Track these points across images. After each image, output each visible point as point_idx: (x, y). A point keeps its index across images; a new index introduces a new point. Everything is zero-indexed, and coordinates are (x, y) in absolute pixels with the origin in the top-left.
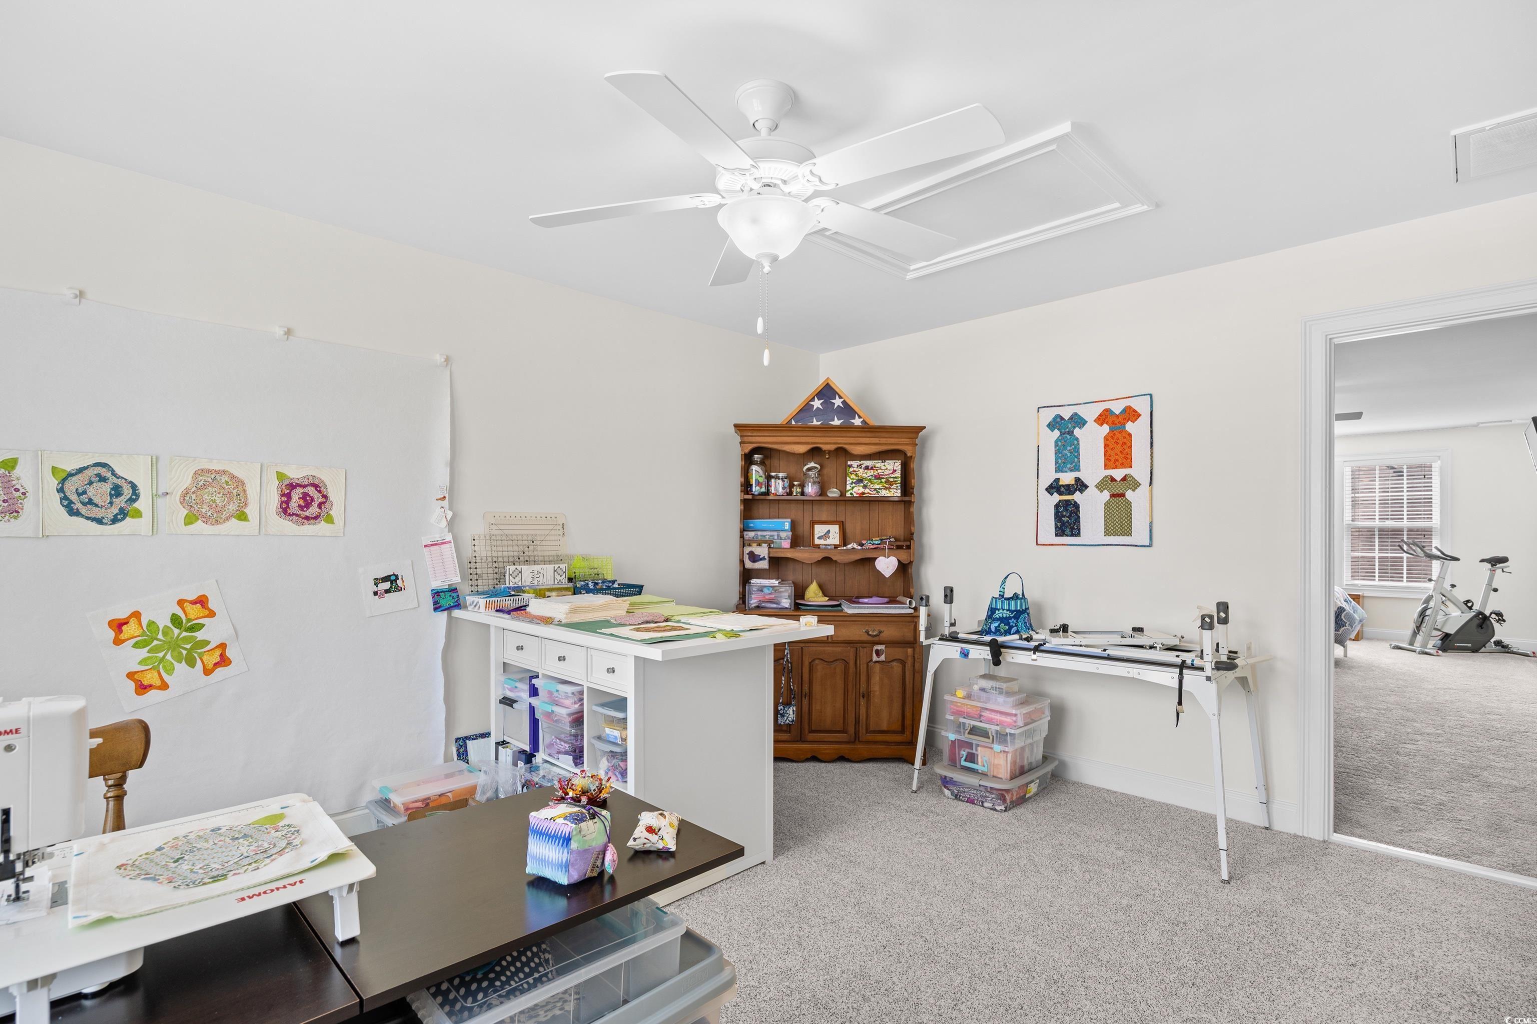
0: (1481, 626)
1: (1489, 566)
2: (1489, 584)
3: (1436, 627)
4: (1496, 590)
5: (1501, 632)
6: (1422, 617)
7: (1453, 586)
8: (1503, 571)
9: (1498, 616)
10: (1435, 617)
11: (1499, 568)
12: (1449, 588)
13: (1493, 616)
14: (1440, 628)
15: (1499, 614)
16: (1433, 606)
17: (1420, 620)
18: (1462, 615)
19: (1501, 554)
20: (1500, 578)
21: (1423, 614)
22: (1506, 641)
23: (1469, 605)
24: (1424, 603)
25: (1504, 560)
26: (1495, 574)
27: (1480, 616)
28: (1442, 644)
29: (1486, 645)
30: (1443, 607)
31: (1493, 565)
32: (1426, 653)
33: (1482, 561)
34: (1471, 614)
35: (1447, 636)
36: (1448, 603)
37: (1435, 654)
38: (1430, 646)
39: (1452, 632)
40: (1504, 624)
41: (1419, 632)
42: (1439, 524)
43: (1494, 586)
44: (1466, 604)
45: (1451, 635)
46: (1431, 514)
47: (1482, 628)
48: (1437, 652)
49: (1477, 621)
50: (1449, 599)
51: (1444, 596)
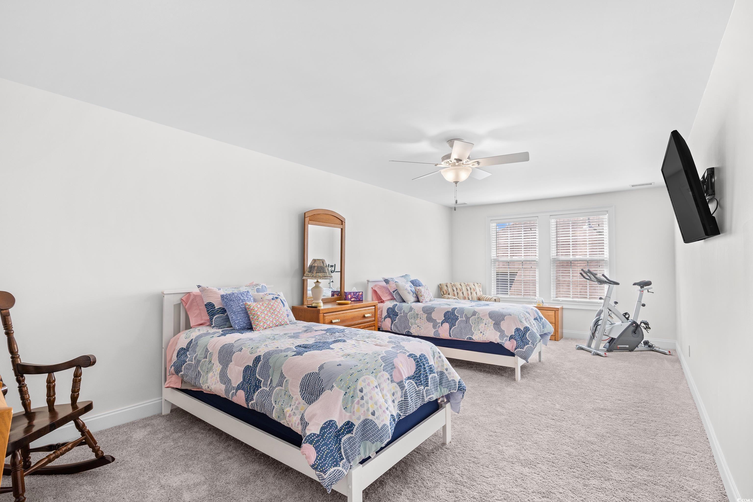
0: (634, 332)
1: (639, 287)
2: (640, 301)
3: (605, 334)
4: (644, 305)
5: (647, 336)
6: (596, 326)
7: (616, 303)
8: (648, 292)
9: (646, 325)
10: (604, 327)
11: (646, 289)
12: (613, 304)
13: (643, 325)
14: (607, 335)
15: (646, 324)
16: (603, 318)
17: (595, 328)
18: (622, 324)
19: (647, 280)
20: (646, 297)
21: (596, 324)
22: (651, 342)
23: (627, 316)
24: (597, 316)
25: (648, 283)
26: (643, 293)
27: (634, 325)
28: (610, 345)
29: (639, 346)
30: (609, 318)
31: (642, 287)
32: (598, 355)
33: (635, 284)
34: (629, 323)
35: (612, 339)
36: (613, 315)
37: (604, 355)
38: (601, 347)
39: (616, 337)
40: (649, 331)
41: (594, 338)
42: (608, 258)
43: (643, 302)
44: (625, 316)
45: (615, 339)
46: (604, 251)
47: (635, 334)
48: (605, 354)
49: (632, 328)
50: (613, 313)
51: (610, 310)
